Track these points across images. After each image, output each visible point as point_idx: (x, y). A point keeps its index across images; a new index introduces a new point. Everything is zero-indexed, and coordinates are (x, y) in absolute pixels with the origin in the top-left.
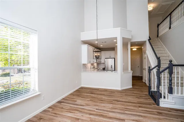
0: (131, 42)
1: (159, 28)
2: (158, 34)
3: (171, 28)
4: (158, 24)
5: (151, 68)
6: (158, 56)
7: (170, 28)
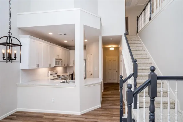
0: (102, 36)
1: (138, 22)
2: (137, 30)
3: (152, 18)
4: (138, 17)
5: (123, 79)
6: (135, 58)
7: (150, 19)
